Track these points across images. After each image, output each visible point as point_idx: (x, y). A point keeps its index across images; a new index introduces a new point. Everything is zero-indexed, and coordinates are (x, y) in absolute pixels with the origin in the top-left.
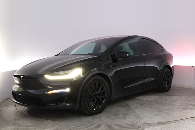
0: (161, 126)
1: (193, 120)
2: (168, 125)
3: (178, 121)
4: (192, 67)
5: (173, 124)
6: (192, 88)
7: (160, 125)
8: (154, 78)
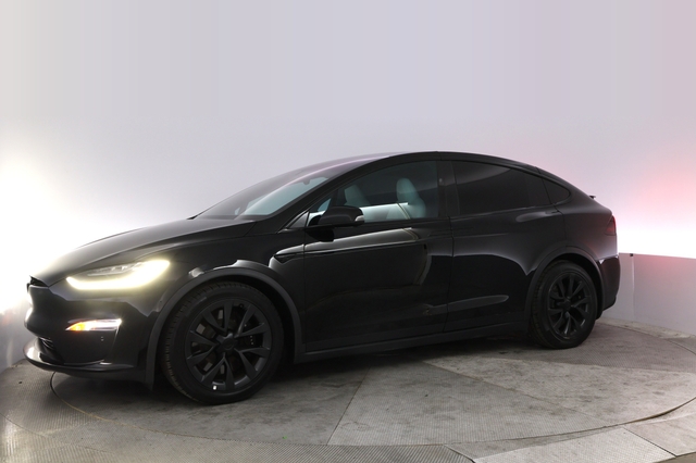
0: (527, 449)
1: (633, 429)
2: (552, 446)
3: (584, 434)
4: (632, 255)
5: (567, 443)
6: (629, 325)
7: (527, 445)
8: (507, 297)
